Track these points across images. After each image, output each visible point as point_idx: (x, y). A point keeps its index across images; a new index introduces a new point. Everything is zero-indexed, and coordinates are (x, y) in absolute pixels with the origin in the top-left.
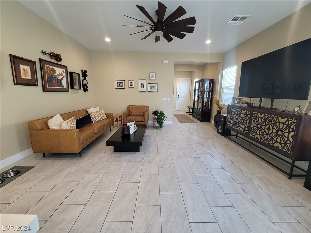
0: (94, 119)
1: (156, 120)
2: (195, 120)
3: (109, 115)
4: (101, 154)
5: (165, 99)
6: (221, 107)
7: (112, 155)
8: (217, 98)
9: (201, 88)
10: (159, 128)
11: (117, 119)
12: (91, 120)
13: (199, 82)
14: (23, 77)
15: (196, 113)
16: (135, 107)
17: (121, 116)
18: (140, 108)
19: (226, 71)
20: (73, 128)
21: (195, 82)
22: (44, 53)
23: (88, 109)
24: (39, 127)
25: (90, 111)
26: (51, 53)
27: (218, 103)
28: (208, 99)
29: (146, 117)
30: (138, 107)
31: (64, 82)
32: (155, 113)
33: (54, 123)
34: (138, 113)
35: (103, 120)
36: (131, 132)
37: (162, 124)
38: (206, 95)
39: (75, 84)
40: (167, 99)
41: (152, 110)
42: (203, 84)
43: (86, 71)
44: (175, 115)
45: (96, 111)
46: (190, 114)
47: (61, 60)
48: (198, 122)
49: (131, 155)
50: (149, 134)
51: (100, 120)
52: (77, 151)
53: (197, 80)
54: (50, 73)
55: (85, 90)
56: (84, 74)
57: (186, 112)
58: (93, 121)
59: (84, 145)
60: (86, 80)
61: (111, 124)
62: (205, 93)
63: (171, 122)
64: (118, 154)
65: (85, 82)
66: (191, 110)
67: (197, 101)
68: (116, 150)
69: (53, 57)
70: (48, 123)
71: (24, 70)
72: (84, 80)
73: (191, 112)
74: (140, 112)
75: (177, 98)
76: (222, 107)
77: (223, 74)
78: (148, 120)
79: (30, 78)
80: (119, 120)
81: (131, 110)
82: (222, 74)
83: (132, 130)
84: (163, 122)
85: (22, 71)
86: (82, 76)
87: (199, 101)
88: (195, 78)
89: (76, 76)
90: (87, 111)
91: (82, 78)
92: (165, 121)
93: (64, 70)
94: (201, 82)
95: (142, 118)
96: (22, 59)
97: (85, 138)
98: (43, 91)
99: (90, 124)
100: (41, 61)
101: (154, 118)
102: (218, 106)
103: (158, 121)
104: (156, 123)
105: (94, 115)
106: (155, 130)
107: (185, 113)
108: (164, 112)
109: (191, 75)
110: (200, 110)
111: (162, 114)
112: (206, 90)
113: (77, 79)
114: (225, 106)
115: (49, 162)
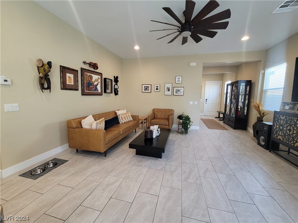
0: (121, 121)
1: (181, 124)
2: (226, 126)
3: (134, 117)
4: (124, 156)
5: (191, 103)
6: (263, 114)
7: (135, 158)
8: (258, 103)
9: (234, 91)
10: (184, 133)
11: (142, 121)
12: (119, 121)
13: (232, 84)
14: (67, 83)
15: (228, 119)
16: (160, 110)
17: (146, 119)
18: (165, 112)
19: (269, 70)
20: (101, 128)
21: (227, 84)
22: (84, 63)
23: (116, 111)
24: (74, 126)
25: (118, 113)
26: (90, 63)
27: (259, 108)
28: (244, 103)
29: (170, 121)
30: (163, 110)
31: (99, 87)
32: (180, 117)
33: (86, 123)
34: (163, 117)
35: (129, 121)
36: (154, 136)
37: (187, 129)
38: (241, 99)
39: (108, 88)
40: (194, 103)
41: (176, 114)
42: (237, 87)
43: (117, 77)
44: (202, 119)
45: (123, 113)
46: (220, 120)
47: (97, 68)
48: (231, 130)
49: (153, 161)
50: (173, 139)
51: (127, 122)
52: (103, 150)
53: (229, 82)
54: (88, 79)
55: (116, 94)
56: (116, 80)
57: (216, 118)
58: (120, 122)
59: (109, 145)
60: (117, 85)
61: (136, 125)
62: (240, 96)
63: (197, 128)
64: (140, 158)
65: (116, 87)
66: (221, 116)
67: (229, 106)
68: (138, 153)
69: (91, 66)
70: (82, 123)
71: (69, 77)
72: (116, 85)
73: (222, 118)
74: (164, 116)
75: (205, 102)
76: (265, 114)
77: (266, 74)
78: (173, 124)
79: (73, 84)
80: (144, 122)
81: (156, 113)
82: (264, 74)
83: (155, 134)
84: (189, 127)
85: (67, 78)
86: (114, 82)
87: (232, 106)
88: (227, 81)
89: (109, 82)
90: (116, 113)
91: (114, 83)
92: (190, 126)
93: (100, 77)
94: (235, 84)
95: (166, 122)
96: (69, 69)
97: (110, 138)
98: (82, 95)
99: (117, 125)
100: (82, 69)
101: (179, 122)
102: (259, 112)
103: (183, 125)
104: (181, 127)
105: (121, 117)
106: (180, 136)
107: (213, 118)
108: (190, 117)
109: (221, 77)
110: (234, 116)
111: (187, 119)
112: (242, 94)
113: (110, 84)
114: (269, 113)
115: (80, 157)
